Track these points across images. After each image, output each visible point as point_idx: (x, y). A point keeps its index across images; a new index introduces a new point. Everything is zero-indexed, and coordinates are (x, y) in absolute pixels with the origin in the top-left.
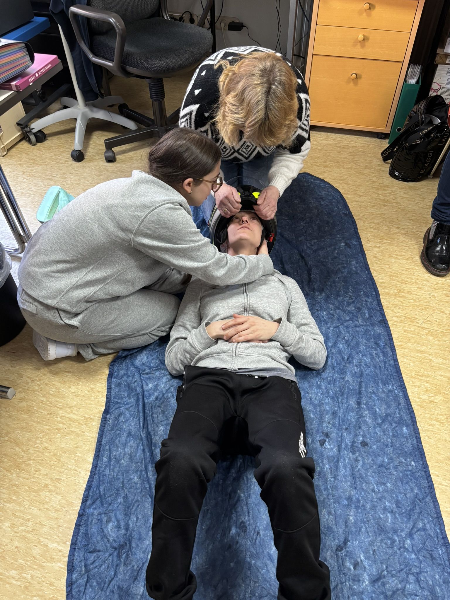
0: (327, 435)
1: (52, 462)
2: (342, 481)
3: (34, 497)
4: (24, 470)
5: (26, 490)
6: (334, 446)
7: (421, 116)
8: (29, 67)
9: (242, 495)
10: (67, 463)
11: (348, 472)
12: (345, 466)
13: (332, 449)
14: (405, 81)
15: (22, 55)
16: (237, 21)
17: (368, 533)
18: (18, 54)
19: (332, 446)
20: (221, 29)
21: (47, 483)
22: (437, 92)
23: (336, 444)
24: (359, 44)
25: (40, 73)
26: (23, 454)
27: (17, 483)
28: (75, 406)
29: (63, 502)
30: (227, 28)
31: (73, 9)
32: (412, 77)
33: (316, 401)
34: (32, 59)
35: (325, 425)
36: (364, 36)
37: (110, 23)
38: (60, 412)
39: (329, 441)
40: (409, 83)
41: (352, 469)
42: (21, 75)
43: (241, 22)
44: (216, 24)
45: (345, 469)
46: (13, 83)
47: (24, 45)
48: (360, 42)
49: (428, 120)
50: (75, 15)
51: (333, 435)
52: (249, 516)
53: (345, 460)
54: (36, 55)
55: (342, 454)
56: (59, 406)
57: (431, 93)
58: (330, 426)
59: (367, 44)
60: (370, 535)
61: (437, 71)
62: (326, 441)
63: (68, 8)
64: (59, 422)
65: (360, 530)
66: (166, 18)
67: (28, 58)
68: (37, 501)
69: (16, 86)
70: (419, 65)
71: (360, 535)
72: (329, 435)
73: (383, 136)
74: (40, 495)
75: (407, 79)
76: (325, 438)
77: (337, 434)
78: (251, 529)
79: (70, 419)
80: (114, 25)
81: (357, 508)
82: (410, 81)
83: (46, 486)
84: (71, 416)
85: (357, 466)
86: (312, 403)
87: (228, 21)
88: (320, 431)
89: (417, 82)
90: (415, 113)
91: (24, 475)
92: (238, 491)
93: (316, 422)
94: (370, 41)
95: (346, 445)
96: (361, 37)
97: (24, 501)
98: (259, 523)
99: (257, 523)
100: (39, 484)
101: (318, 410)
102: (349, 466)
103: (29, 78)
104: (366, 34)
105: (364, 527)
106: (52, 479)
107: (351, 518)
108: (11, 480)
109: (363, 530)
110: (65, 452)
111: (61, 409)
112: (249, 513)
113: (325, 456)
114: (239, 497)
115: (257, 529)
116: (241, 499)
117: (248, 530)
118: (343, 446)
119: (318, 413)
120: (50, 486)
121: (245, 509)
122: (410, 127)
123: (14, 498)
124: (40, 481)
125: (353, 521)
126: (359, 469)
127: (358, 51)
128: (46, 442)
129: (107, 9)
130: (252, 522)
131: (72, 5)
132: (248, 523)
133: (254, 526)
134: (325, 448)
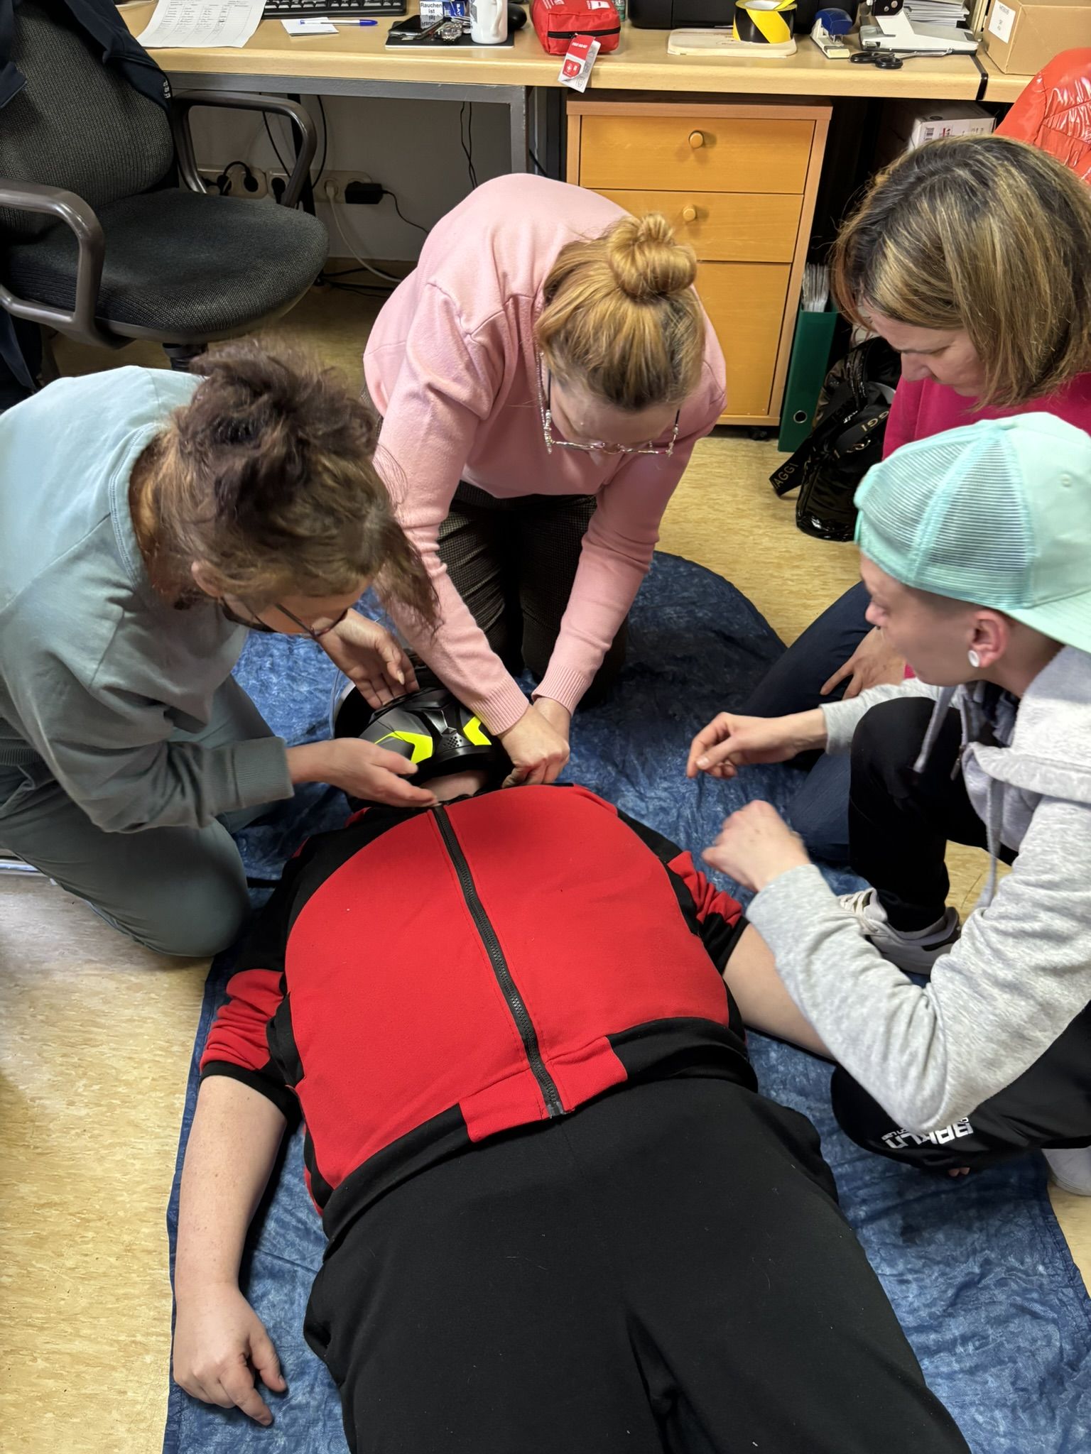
7: (856, 387)
14: (801, 305)
16: (367, 181)
20: (328, 200)
24: (686, 228)
28: (85, 1311)
30: (342, 197)
32: (814, 294)
36: (696, 208)
38: (41, 1339)
40: (811, 310)
43: (375, 181)
44: (314, 190)
48: (687, 223)
49: (874, 397)
56: (38, 1322)
59: (704, 227)
64: (42, 1374)
66: (195, 189)
73: (764, 433)
75: (805, 301)
79: (77, 1358)
80: (69, 221)
82: (811, 305)
84: (78, 1346)
87: (344, 183)
89: (827, 307)
90: (839, 379)
94: (709, 220)
96: (688, 212)
104: (700, 205)
111: (41, 1329)
122: (834, 414)
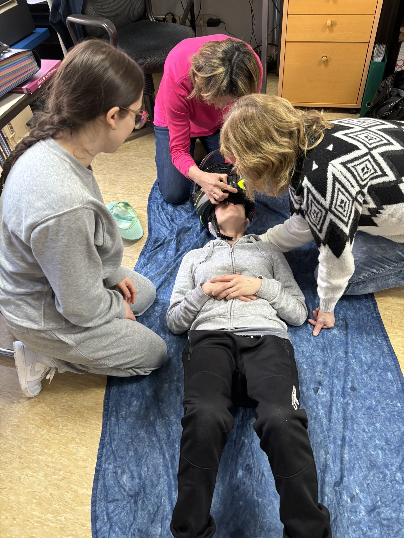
0: (320, 383)
1: (77, 418)
2: (336, 424)
3: (64, 449)
4: (53, 426)
5: (56, 443)
6: (327, 393)
7: (389, 90)
8: (37, 71)
9: (246, 441)
10: (90, 419)
11: (341, 415)
12: (338, 410)
13: (326, 395)
14: (372, 59)
15: (30, 62)
16: (215, 18)
17: (361, 468)
18: (27, 61)
19: (325, 393)
20: (201, 26)
21: (74, 436)
22: (402, 68)
23: (328, 390)
24: (328, 29)
25: (46, 77)
26: (51, 412)
27: (48, 437)
29: (89, 452)
30: (206, 25)
31: (70, 18)
32: (378, 55)
33: (308, 354)
34: (39, 65)
35: (317, 374)
36: (332, 22)
37: (103, 28)
39: (322, 388)
40: (376, 61)
41: (344, 412)
42: (30, 79)
43: (218, 18)
44: (196, 22)
45: (338, 413)
46: (24, 87)
47: (31, 52)
48: (328, 27)
49: (395, 94)
50: (72, 23)
51: (325, 383)
52: (253, 459)
53: (337, 405)
54: (42, 61)
55: (334, 399)
57: (396, 69)
58: (322, 375)
59: (335, 29)
60: (364, 470)
61: (401, 48)
62: (319, 388)
63: (65, 18)
65: (354, 466)
66: (151, 20)
67: (35, 64)
68: (66, 453)
69: (27, 89)
70: (384, 44)
71: (354, 471)
72: (322, 382)
73: (355, 111)
74: (68, 447)
75: (374, 58)
76: (318, 386)
77: (329, 381)
78: (256, 471)
80: (107, 29)
81: (350, 446)
82: (376, 59)
83: (73, 439)
85: (348, 409)
86: (304, 356)
87: (207, 18)
88: (313, 380)
89: (383, 60)
90: (383, 87)
91: (54, 431)
92: (243, 437)
93: (309, 372)
94: (337, 26)
95: (338, 391)
96: (329, 23)
97: (55, 453)
98: (263, 465)
99: (261, 465)
100: (67, 437)
101: (310, 361)
102: (342, 410)
103: (37, 82)
104: (333, 20)
105: (357, 464)
106: (78, 433)
107: (346, 456)
108: (42, 435)
109: (357, 466)
110: (87, 409)
112: (253, 456)
113: (320, 402)
114: (244, 442)
115: (261, 471)
116: (245, 444)
117: (253, 472)
118: (335, 392)
119: (310, 364)
120: (76, 439)
121: (250, 453)
122: (379, 101)
123: (46, 451)
124: (67, 435)
125: (347, 458)
126: (350, 411)
127: (327, 36)
128: (70, 401)
129: (99, 16)
130: (256, 464)
131: (69, 15)
132: (253, 465)
133: (258, 468)
134: (319, 395)
